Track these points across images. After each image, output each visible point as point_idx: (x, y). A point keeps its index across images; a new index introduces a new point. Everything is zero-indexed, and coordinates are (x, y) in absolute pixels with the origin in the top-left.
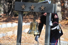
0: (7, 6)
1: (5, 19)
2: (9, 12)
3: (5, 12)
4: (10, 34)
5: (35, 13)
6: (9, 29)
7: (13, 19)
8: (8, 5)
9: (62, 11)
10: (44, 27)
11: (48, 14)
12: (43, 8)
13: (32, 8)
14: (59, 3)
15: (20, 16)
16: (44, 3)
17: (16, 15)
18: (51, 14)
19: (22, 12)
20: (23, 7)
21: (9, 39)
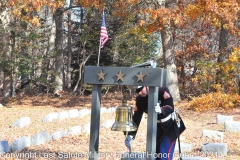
0: (69, 76)
1: (65, 101)
2: (73, 86)
3: (65, 87)
4: (76, 131)
5: (125, 87)
6: (74, 122)
7: (82, 100)
8: (72, 72)
9: (180, 81)
10: (144, 115)
11: (152, 89)
12: (140, 77)
13: (120, 77)
14: (174, 66)
15: (96, 94)
16: (144, 66)
17: (87, 93)
18: (157, 88)
19: (100, 86)
20: (101, 75)
21: (74, 141)
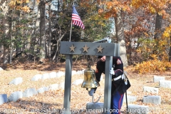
0: (50, 49)
1: (47, 66)
2: (52, 56)
3: (47, 57)
4: (54, 87)
5: (89, 56)
6: (53, 81)
7: (58, 66)
8: (52, 46)
9: (127, 52)
10: (103, 76)
11: (108, 57)
12: (100, 49)
13: (85, 49)
14: (123, 41)
15: (68, 61)
16: (102, 42)
17: (63, 60)
18: (112, 58)
19: (71, 55)
20: (72, 48)
21: (53, 94)
